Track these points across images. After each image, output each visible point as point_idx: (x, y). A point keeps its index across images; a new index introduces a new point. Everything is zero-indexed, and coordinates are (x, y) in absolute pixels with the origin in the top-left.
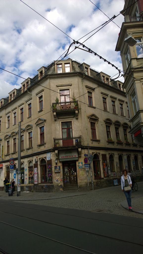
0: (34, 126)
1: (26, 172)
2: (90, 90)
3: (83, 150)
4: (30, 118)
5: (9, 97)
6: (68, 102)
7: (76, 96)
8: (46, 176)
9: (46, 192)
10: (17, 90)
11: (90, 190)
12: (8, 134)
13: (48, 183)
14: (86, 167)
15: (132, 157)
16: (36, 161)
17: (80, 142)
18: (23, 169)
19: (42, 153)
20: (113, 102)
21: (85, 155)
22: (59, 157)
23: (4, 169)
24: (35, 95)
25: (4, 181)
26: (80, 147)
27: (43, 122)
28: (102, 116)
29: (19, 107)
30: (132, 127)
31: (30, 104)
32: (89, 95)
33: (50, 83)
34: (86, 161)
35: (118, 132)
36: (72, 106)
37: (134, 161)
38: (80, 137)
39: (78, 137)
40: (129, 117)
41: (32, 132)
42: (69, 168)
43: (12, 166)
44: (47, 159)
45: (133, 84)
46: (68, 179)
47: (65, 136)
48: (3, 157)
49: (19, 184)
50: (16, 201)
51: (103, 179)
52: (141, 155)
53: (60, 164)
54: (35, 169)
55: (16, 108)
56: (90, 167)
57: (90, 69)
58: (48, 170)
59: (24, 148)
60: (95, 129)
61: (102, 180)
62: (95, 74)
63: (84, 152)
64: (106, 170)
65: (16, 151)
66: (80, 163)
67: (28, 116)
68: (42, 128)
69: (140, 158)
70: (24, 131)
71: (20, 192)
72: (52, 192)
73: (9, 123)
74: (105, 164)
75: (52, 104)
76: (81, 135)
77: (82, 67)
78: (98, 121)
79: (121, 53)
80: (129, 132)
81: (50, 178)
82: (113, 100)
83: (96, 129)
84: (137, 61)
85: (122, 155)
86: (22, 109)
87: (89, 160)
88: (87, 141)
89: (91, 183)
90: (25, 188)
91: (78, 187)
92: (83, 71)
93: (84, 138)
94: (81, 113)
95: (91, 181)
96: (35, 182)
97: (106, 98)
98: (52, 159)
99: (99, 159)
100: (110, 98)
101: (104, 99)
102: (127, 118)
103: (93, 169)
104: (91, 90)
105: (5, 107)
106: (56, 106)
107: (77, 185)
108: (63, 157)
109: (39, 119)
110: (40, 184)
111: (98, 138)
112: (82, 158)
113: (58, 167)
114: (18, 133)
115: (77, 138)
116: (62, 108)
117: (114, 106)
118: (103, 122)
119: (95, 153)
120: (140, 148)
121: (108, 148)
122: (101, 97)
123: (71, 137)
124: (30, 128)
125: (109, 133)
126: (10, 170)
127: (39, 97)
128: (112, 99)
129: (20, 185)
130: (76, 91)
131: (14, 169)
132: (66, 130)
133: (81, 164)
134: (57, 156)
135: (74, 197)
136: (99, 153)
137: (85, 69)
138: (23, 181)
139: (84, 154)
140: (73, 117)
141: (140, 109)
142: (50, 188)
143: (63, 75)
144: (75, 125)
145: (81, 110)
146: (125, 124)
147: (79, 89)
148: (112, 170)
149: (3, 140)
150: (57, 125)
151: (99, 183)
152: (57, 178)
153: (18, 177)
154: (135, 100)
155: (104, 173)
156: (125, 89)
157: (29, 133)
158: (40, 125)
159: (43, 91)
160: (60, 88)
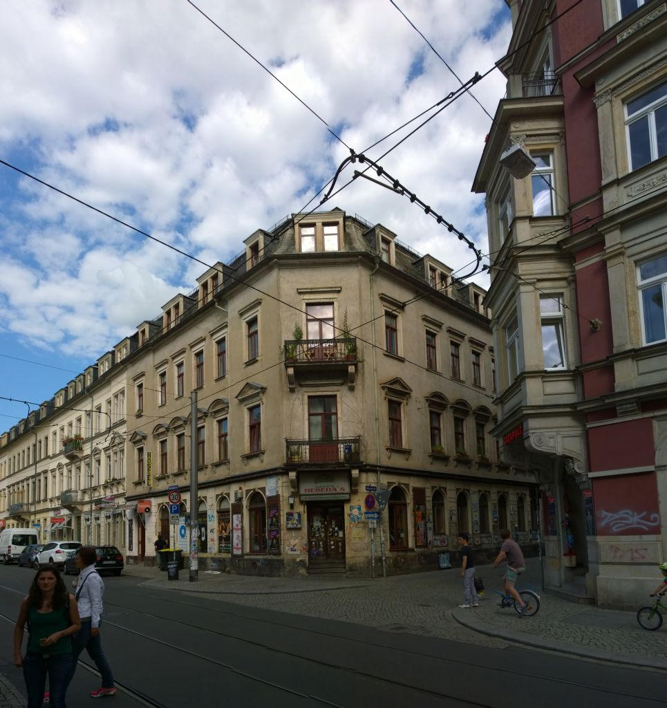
0: (233, 403)
1: (213, 524)
2: (391, 309)
3: (364, 475)
4: (222, 383)
5: (162, 318)
6: (328, 341)
7: (353, 323)
8: (265, 536)
9: (263, 575)
10: (185, 297)
11: (376, 577)
12: (161, 421)
13: (270, 554)
14: (368, 518)
15: (493, 498)
16: (239, 496)
17: (358, 453)
18: (204, 515)
19: (255, 476)
20: (453, 347)
21: (369, 488)
22: (298, 490)
23: (153, 514)
24: (236, 314)
25: (156, 544)
26: (356, 465)
27: (257, 394)
28: (421, 385)
29: (192, 347)
30: (500, 418)
31: (221, 342)
32: (389, 323)
33: (278, 281)
34: (369, 503)
35: (460, 430)
36: (339, 351)
37: (497, 509)
38: (357, 441)
39: (353, 438)
40: (495, 391)
41: (226, 419)
42: (325, 520)
43: (175, 508)
44: (268, 494)
45: (513, 294)
46: (322, 546)
47: (318, 435)
48: (151, 482)
49: (193, 553)
50: (186, 593)
51: (412, 550)
52: (518, 494)
53: (301, 509)
54: (235, 516)
55: (183, 352)
56: (379, 520)
57: (397, 246)
58: (268, 521)
59: (206, 462)
60: (400, 421)
61: (410, 554)
62: (410, 260)
63: (367, 478)
64: (422, 529)
65: (186, 468)
66: (355, 509)
67: (215, 376)
68: (255, 411)
69: (511, 502)
70: (206, 416)
71: (196, 571)
72: (280, 576)
73: (164, 393)
74: (420, 513)
75: (283, 344)
76: (362, 433)
77: (372, 238)
78: (410, 397)
79: (489, 198)
80: (490, 433)
81: (275, 541)
82: (456, 338)
83: (402, 419)
84: (532, 227)
85: (466, 492)
86: (199, 354)
87: (378, 501)
88: (376, 450)
89: (379, 560)
90: (210, 563)
91: (345, 568)
92: (375, 249)
93: (369, 444)
94: (363, 374)
95: (380, 554)
96: (234, 550)
97: (435, 332)
98: (280, 493)
99: (405, 499)
100: (448, 334)
101: (430, 337)
102: (490, 393)
103: (387, 525)
104: (395, 308)
105: (153, 345)
106: (294, 349)
107: (345, 563)
108: (309, 490)
109: (247, 383)
110: (247, 554)
111: (405, 445)
112: (359, 494)
113: (296, 516)
114: (191, 421)
115: (350, 441)
116: (312, 355)
117: (455, 356)
118: (423, 400)
119: (395, 483)
120: (515, 474)
121: (430, 472)
122: (421, 330)
123: (334, 439)
124: (223, 409)
125: (436, 432)
126: (171, 515)
127: (246, 322)
128: (451, 336)
129: (196, 556)
130: (353, 309)
131: (181, 515)
132: (319, 418)
133: (357, 511)
134: (293, 487)
135: (334, 591)
136: (407, 485)
137: (382, 245)
138: (203, 546)
139: (365, 485)
140: (342, 384)
141: (527, 370)
142: (274, 567)
143: (317, 260)
144: (344, 406)
145: (363, 366)
146: (483, 409)
147: (360, 303)
148: (438, 530)
149: (150, 438)
150: (297, 402)
151: (402, 560)
152: (293, 542)
153: (191, 535)
154: (514, 341)
155: (416, 536)
156: (490, 311)
157: (220, 422)
158: (250, 401)
159: (258, 303)
160: (307, 297)
